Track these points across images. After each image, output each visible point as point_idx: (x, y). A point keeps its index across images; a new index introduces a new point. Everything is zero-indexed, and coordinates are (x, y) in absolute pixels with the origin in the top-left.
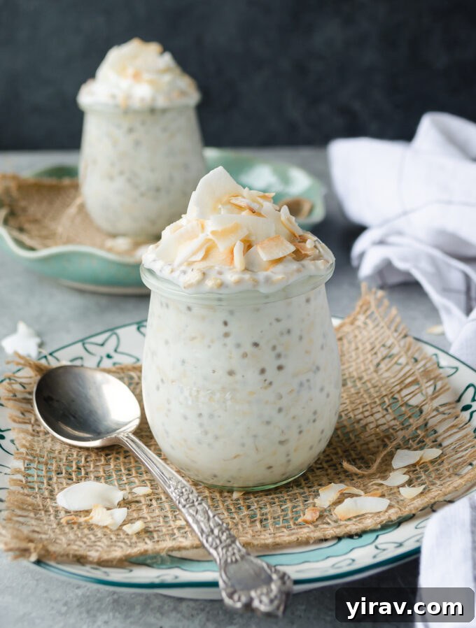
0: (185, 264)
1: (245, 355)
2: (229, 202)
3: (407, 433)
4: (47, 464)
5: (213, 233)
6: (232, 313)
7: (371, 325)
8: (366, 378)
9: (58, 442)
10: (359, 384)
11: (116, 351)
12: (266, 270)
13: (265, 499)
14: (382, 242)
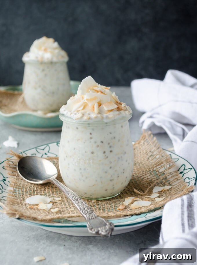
0: (76, 111)
1: (98, 146)
2: (93, 89)
3: (159, 181)
4: (22, 189)
5: (87, 99)
6: (93, 129)
7: (146, 144)
8: (143, 163)
9: (26, 182)
10: (141, 165)
11: (48, 152)
12: (106, 113)
13: (104, 202)
14: (151, 117)
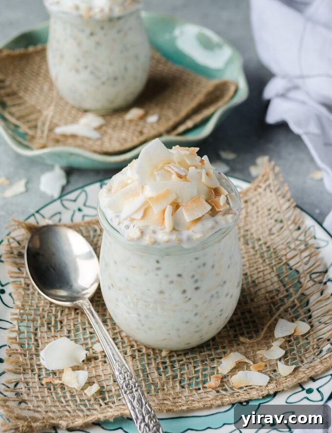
0: (129, 219)
4: (34, 321)
8: (263, 240)
10: (257, 246)
11: (85, 205)
12: (188, 229)
